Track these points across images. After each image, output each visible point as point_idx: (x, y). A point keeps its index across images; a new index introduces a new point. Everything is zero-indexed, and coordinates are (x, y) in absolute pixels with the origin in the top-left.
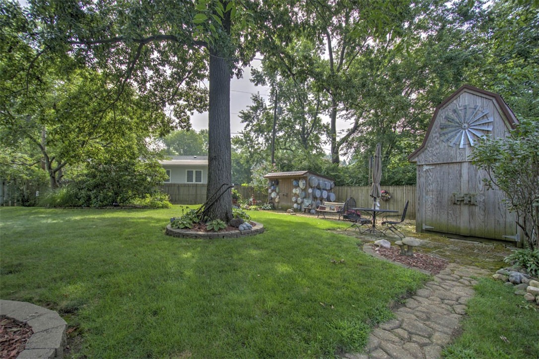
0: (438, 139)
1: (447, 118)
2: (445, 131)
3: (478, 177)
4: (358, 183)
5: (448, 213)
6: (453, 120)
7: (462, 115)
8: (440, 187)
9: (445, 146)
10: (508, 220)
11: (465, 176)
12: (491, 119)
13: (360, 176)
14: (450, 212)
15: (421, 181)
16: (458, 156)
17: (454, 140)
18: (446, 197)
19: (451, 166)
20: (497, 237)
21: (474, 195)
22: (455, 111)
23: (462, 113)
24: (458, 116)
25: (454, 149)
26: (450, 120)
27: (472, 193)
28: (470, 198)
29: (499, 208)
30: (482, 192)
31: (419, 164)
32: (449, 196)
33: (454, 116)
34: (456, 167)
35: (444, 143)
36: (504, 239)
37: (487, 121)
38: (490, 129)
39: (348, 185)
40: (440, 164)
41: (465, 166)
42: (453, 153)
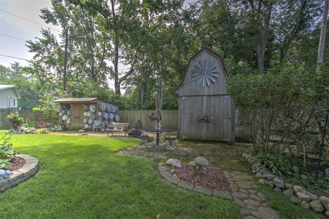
0: (190, 79)
1: (195, 66)
2: (194, 75)
3: (211, 105)
4: (135, 107)
5: (196, 127)
6: (199, 68)
7: (204, 66)
8: (192, 111)
9: (194, 85)
10: (225, 130)
11: (205, 105)
12: (218, 71)
13: (135, 103)
14: (197, 127)
15: (181, 107)
16: (201, 91)
17: (199, 81)
18: (195, 117)
19: (198, 97)
20: (220, 140)
21: (209, 116)
22: (200, 63)
23: (203, 64)
24: (201, 66)
25: (199, 86)
26: (197, 68)
27: (208, 114)
28: (208, 117)
29: (221, 123)
30: (213, 114)
31: (180, 95)
32: (196, 117)
33: (199, 66)
34: (200, 98)
35: (194, 83)
36: (223, 141)
37: (216, 71)
38: (217, 76)
39: (128, 109)
40: (192, 96)
41: (205, 98)
42: (198, 89)
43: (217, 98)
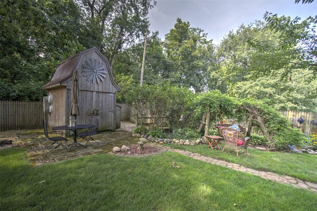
0: (81, 73)
1: (86, 62)
2: (85, 70)
3: (99, 100)
5: (86, 121)
6: (89, 65)
7: (94, 64)
8: (81, 105)
9: (85, 80)
10: (109, 121)
11: (94, 99)
14: (87, 120)
16: (92, 87)
17: (91, 78)
18: (85, 111)
19: (87, 92)
20: (106, 130)
21: (99, 110)
22: (90, 60)
23: (94, 63)
24: (92, 63)
25: (90, 82)
26: (88, 64)
27: (97, 109)
28: (97, 111)
29: (107, 116)
30: (101, 108)
31: (68, 88)
32: (86, 111)
34: (89, 94)
35: (84, 78)
36: (108, 129)
37: (104, 72)
38: (105, 77)
40: (82, 90)
41: (94, 93)
42: (89, 85)
43: (104, 95)
